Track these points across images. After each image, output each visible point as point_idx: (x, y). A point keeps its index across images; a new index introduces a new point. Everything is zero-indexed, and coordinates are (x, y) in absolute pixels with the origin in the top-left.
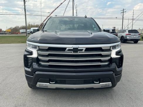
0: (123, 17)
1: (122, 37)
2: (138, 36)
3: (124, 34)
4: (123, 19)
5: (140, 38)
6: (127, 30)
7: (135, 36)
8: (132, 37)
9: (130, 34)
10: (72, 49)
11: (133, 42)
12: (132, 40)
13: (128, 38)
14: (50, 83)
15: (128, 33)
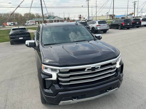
0: (88, 6)
1: (93, 28)
2: (106, 26)
3: (94, 25)
4: (88, 7)
5: (108, 28)
6: (96, 21)
7: (104, 27)
8: (102, 27)
9: (100, 25)
10: (91, 68)
11: (102, 32)
12: (102, 30)
13: (98, 29)
14: (73, 100)
15: (98, 24)
